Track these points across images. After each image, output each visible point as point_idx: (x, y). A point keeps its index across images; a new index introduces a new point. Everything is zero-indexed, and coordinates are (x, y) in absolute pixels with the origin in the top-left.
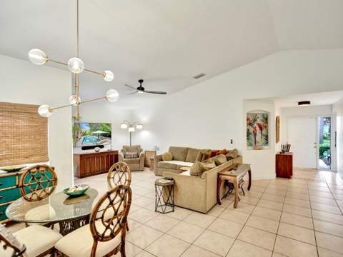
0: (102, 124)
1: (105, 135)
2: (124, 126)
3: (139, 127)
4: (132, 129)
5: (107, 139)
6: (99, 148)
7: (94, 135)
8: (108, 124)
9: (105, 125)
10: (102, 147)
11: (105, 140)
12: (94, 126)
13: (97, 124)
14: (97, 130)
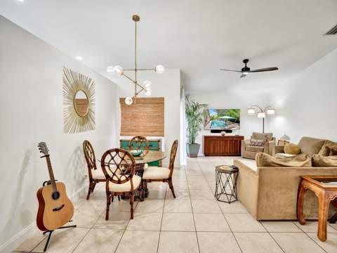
0: (228, 111)
1: (232, 121)
2: (252, 112)
3: (270, 112)
4: (262, 115)
5: (235, 125)
6: (224, 132)
7: (221, 119)
8: (234, 110)
9: (232, 111)
10: (230, 131)
11: (233, 125)
12: (221, 112)
13: (224, 111)
14: (224, 116)
